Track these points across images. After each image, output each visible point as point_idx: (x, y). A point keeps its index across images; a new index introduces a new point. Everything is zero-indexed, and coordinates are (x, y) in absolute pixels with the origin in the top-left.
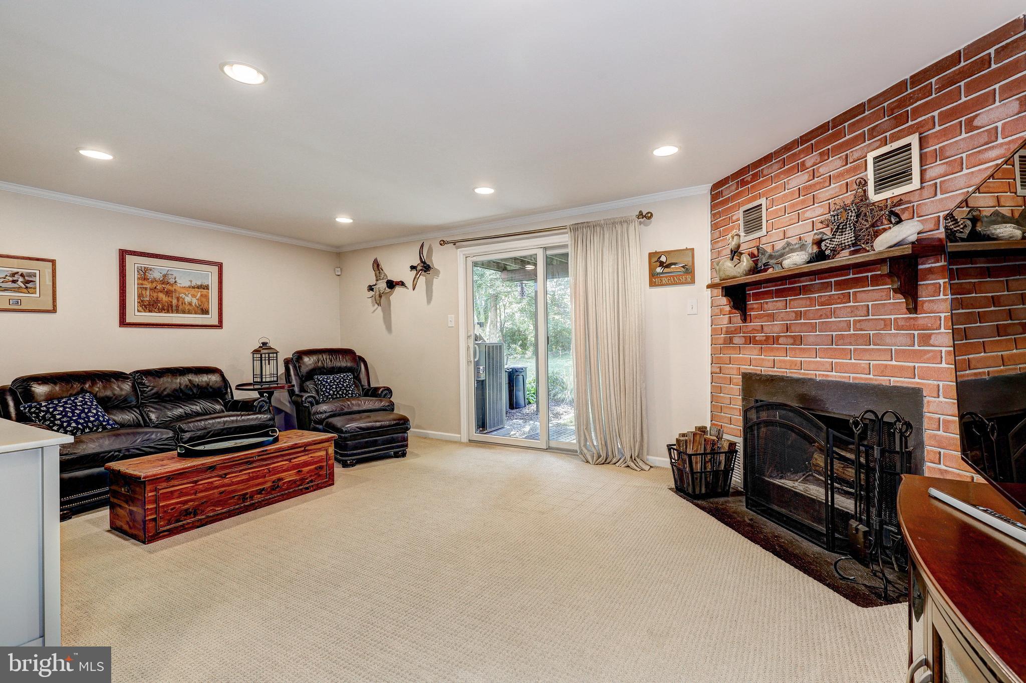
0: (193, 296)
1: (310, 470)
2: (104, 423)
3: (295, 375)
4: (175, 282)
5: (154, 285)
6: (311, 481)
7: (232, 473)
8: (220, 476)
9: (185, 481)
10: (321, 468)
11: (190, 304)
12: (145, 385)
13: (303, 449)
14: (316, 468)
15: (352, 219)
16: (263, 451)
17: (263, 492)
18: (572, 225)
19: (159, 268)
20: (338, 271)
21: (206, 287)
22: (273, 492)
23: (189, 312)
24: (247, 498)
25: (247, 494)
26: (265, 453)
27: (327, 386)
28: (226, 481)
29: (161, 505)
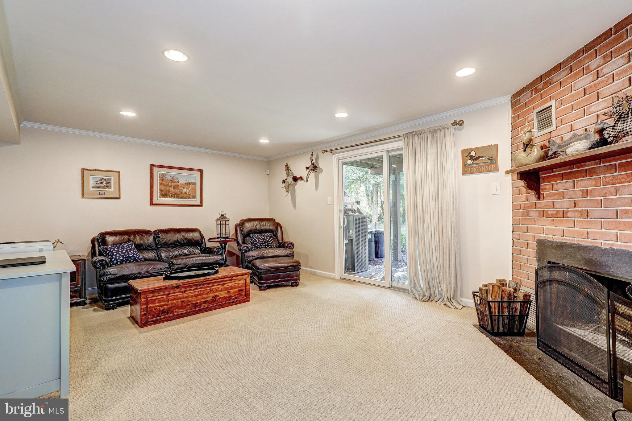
0: (188, 189)
1: (235, 292)
2: (136, 258)
3: (240, 233)
4: (178, 181)
5: (167, 183)
6: (236, 298)
7: (189, 290)
8: (182, 292)
9: (162, 294)
10: (242, 290)
11: (186, 193)
12: (160, 238)
13: (231, 278)
14: (239, 291)
15: (268, 140)
16: (206, 279)
17: (207, 303)
18: (405, 134)
19: (170, 173)
20: (267, 172)
21: (194, 184)
22: (213, 303)
23: (185, 198)
24: (197, 306)
25: (197, 303)
26: (208, 280)
27: (257, 240)
28: (185, 295)
29: (149, 306)
